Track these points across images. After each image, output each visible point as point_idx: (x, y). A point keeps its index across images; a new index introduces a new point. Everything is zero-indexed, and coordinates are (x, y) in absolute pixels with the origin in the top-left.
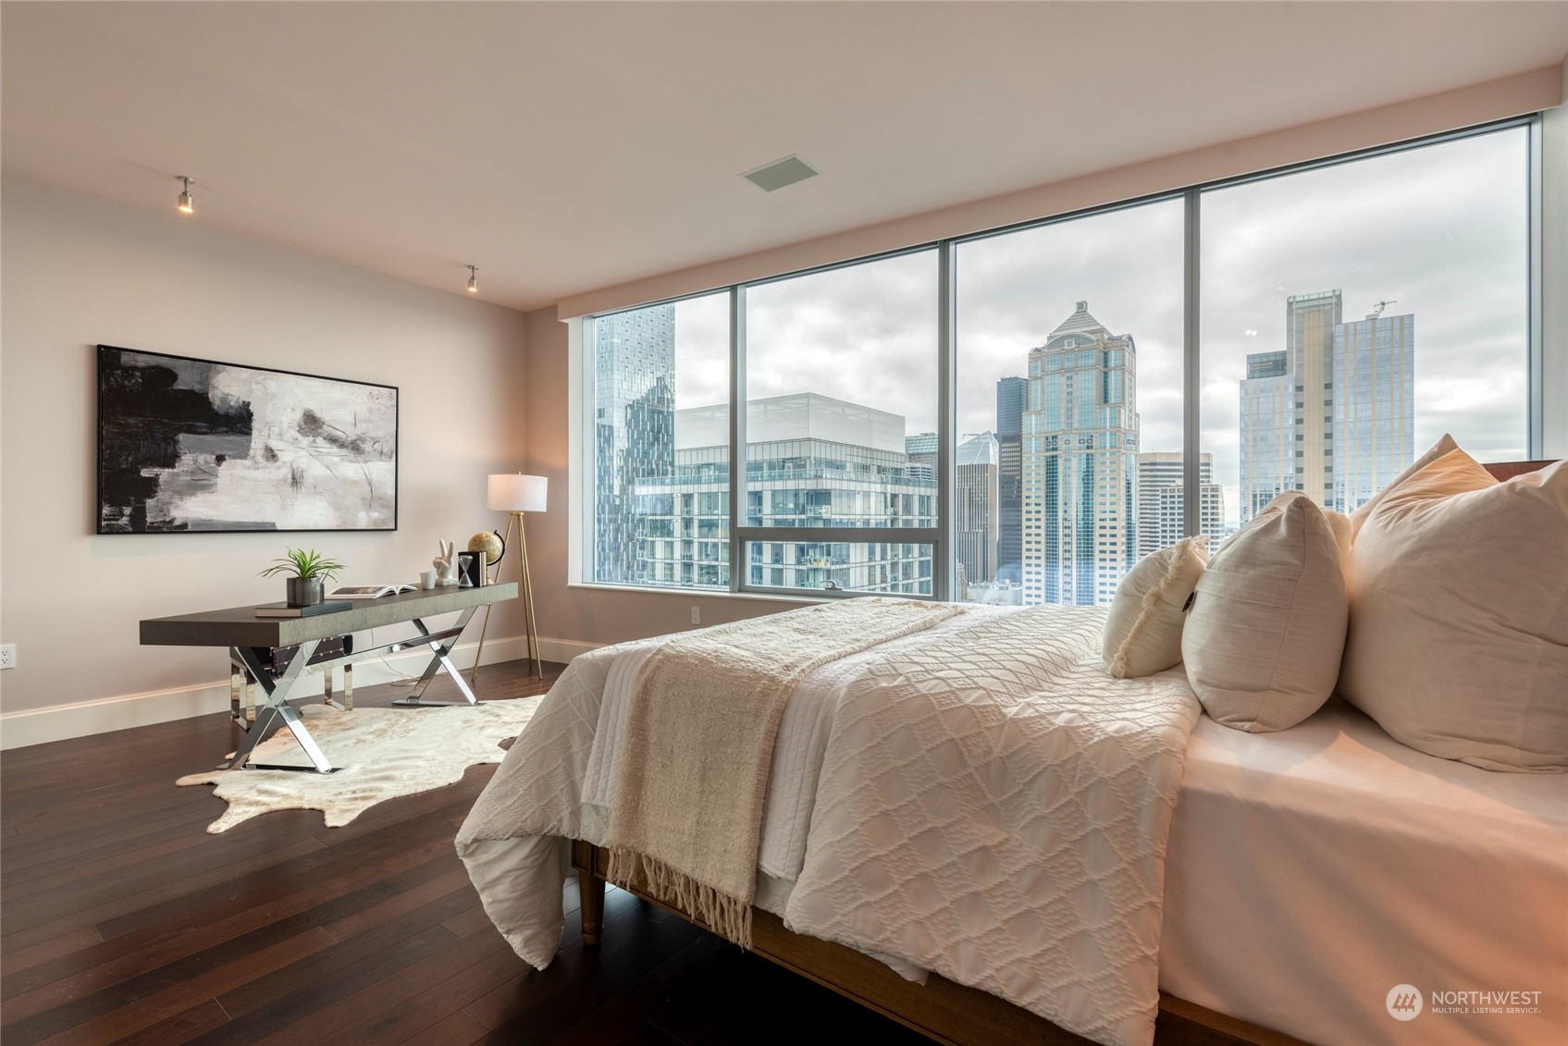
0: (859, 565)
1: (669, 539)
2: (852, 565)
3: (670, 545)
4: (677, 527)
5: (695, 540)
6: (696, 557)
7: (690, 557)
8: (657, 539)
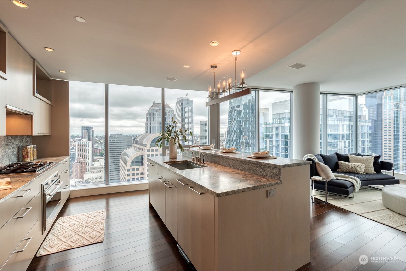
0: (341, 149)
1: (271, 140)
2: (338, 149)
3: (271, 141)
4: (274, 137)
5: (280, 140)
6: (280, 144)
7: (278, 145)
8: (267, 139)
